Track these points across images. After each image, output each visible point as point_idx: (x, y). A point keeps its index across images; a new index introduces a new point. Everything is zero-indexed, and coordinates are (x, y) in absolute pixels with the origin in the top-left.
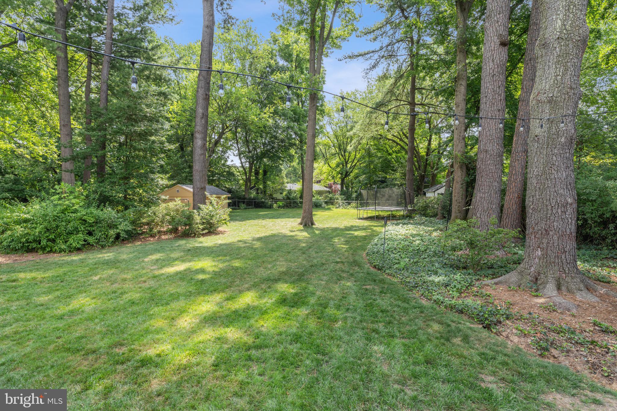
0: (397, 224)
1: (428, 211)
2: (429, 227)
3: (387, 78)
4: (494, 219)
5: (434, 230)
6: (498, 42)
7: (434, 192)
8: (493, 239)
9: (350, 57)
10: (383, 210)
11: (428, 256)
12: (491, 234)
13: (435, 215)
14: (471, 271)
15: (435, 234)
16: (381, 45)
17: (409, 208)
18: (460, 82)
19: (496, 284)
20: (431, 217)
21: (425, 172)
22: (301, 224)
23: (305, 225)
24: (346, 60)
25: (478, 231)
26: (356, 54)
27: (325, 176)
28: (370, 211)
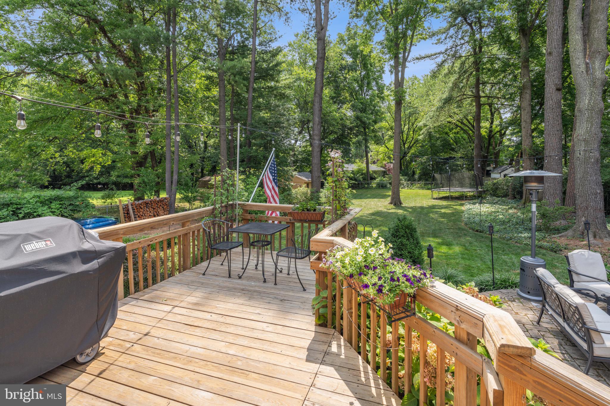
0: (474, 204)
1: (498, 192)
2: (504, 205)
3: (452, 74)
4: (558, 200)
5: (509, 209)
6: (555, 88)
7: (500, 173)
8: (557, 213)
9: (417, 59)
10: (456, 191)
11: (513, 224)
12: (556, 210)
13: (506, 196)
14: (544, 231)
15: (511, 211)
16: (446, 47)
17: (480, 190)
18: (526, 91)
19: (560, 237)
20: (502, 197)
21: (487, 153)
22: (391, 203)
23: (395, 205)
24: (415, 61)
25: (547, 208)
26: (424, 56)
27: (381, 156)
28: (445, 192)
